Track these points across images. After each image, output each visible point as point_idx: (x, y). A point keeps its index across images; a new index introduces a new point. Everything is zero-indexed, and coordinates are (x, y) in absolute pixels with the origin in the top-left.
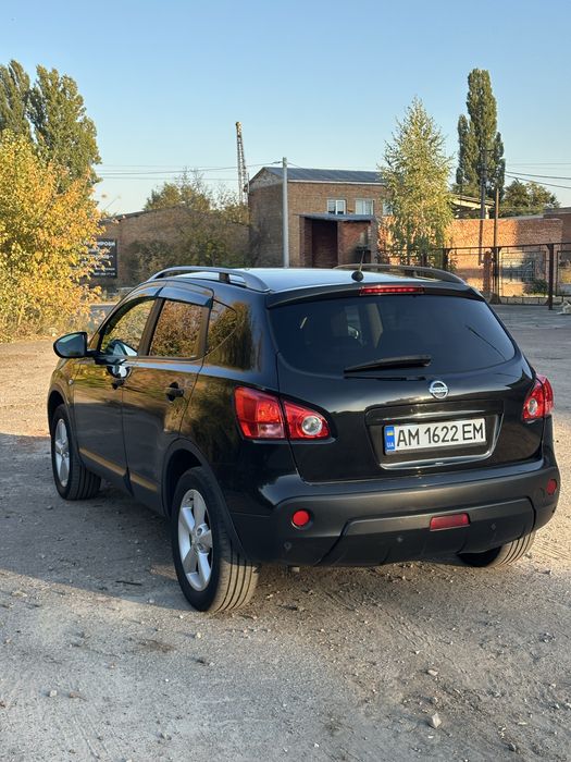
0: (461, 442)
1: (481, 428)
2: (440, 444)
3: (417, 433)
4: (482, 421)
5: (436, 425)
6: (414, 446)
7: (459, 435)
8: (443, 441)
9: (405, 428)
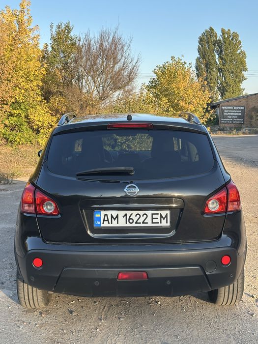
0: (150, 224)
1: (166, 216)
2: (134, 225)
3: (117, 216)
4: (168, 212)
5: (131, 212)
6: (115, 224)
7: (149, 220)
8: (136, 223)
9: (109, 213)
